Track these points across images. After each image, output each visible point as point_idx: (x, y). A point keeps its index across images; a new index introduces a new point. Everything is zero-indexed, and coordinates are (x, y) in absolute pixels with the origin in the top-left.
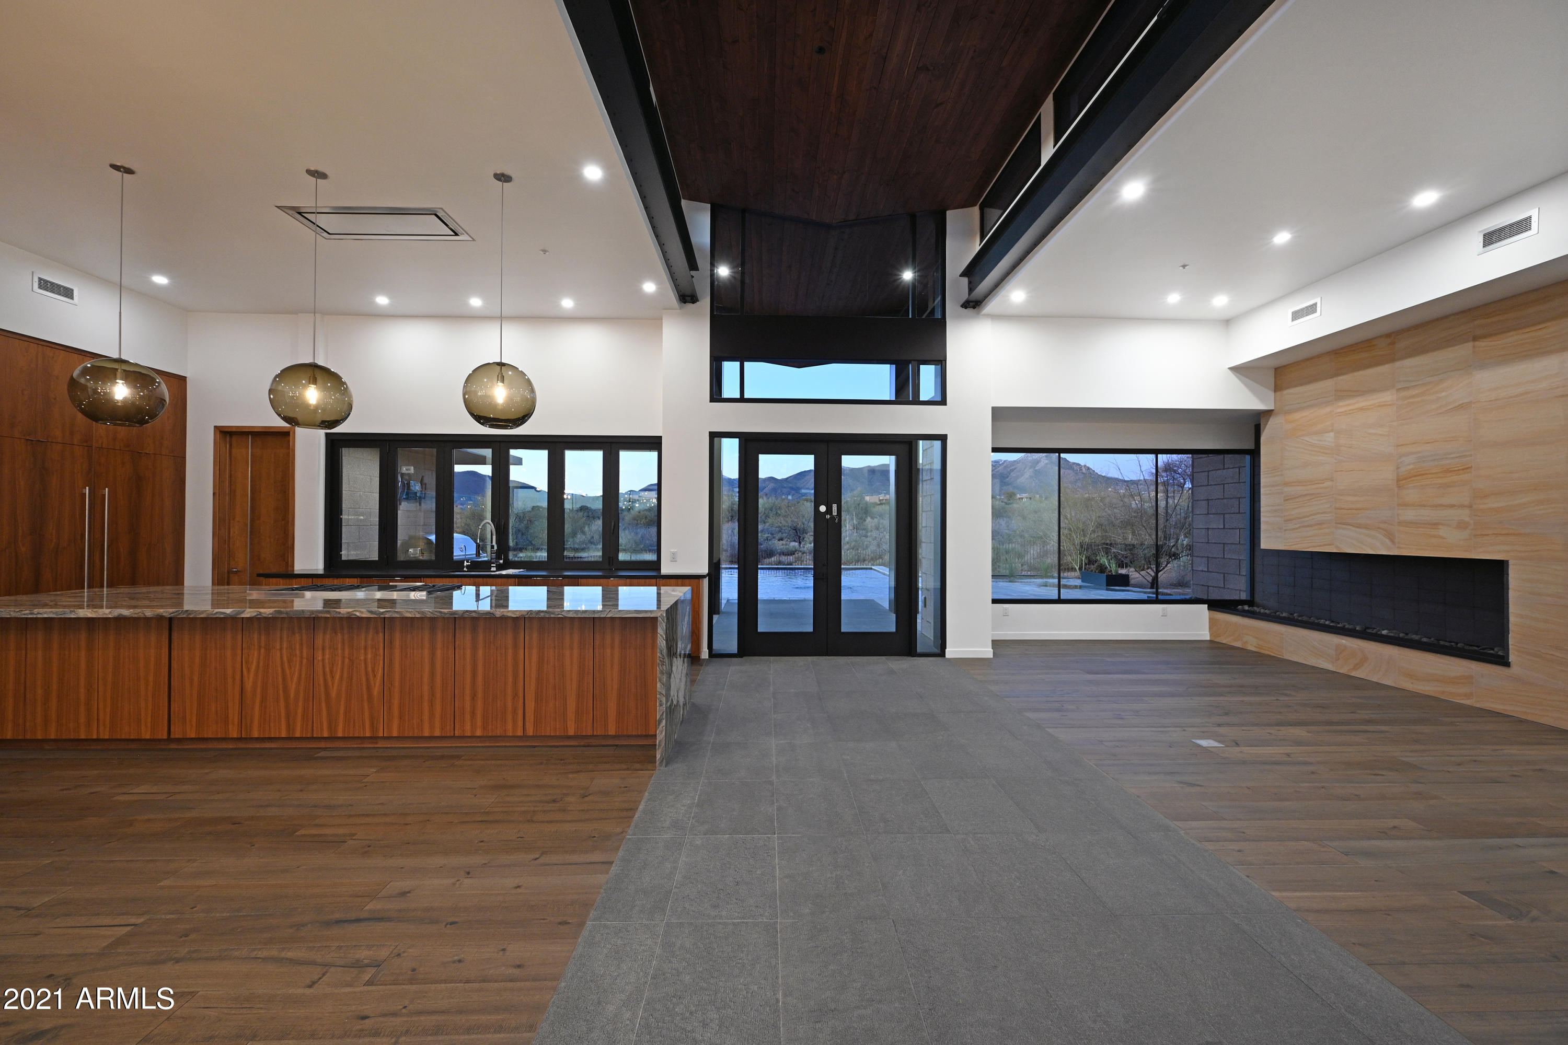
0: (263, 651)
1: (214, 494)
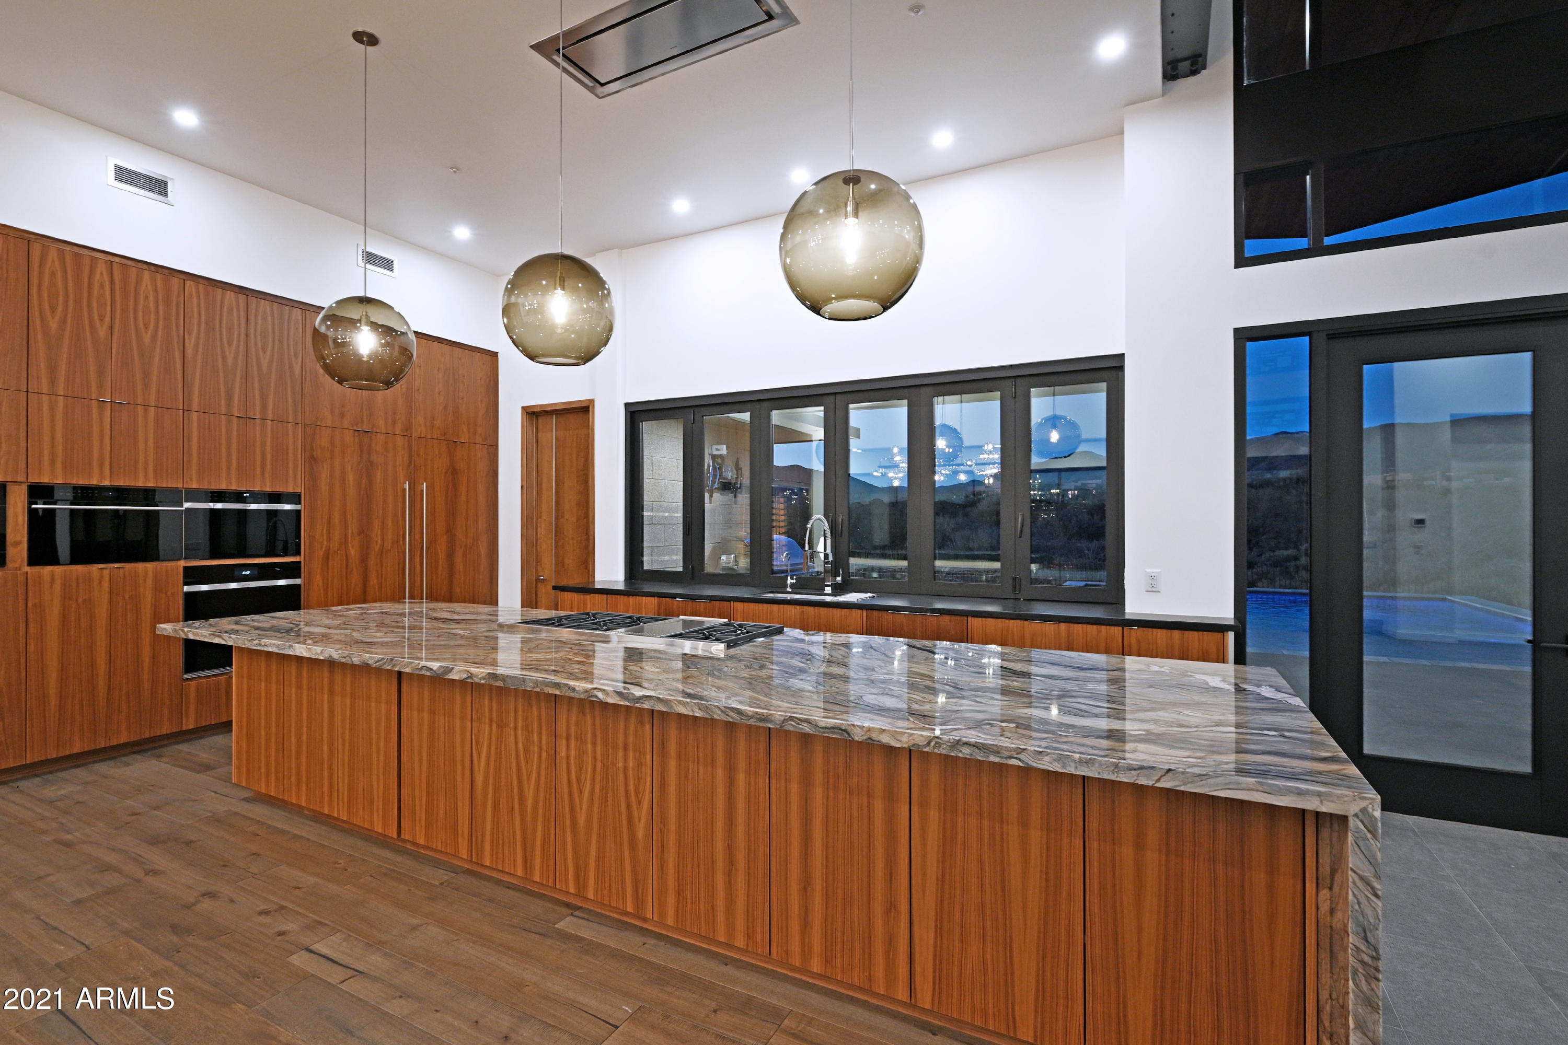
0: (494, 726)
1: (522, 487)
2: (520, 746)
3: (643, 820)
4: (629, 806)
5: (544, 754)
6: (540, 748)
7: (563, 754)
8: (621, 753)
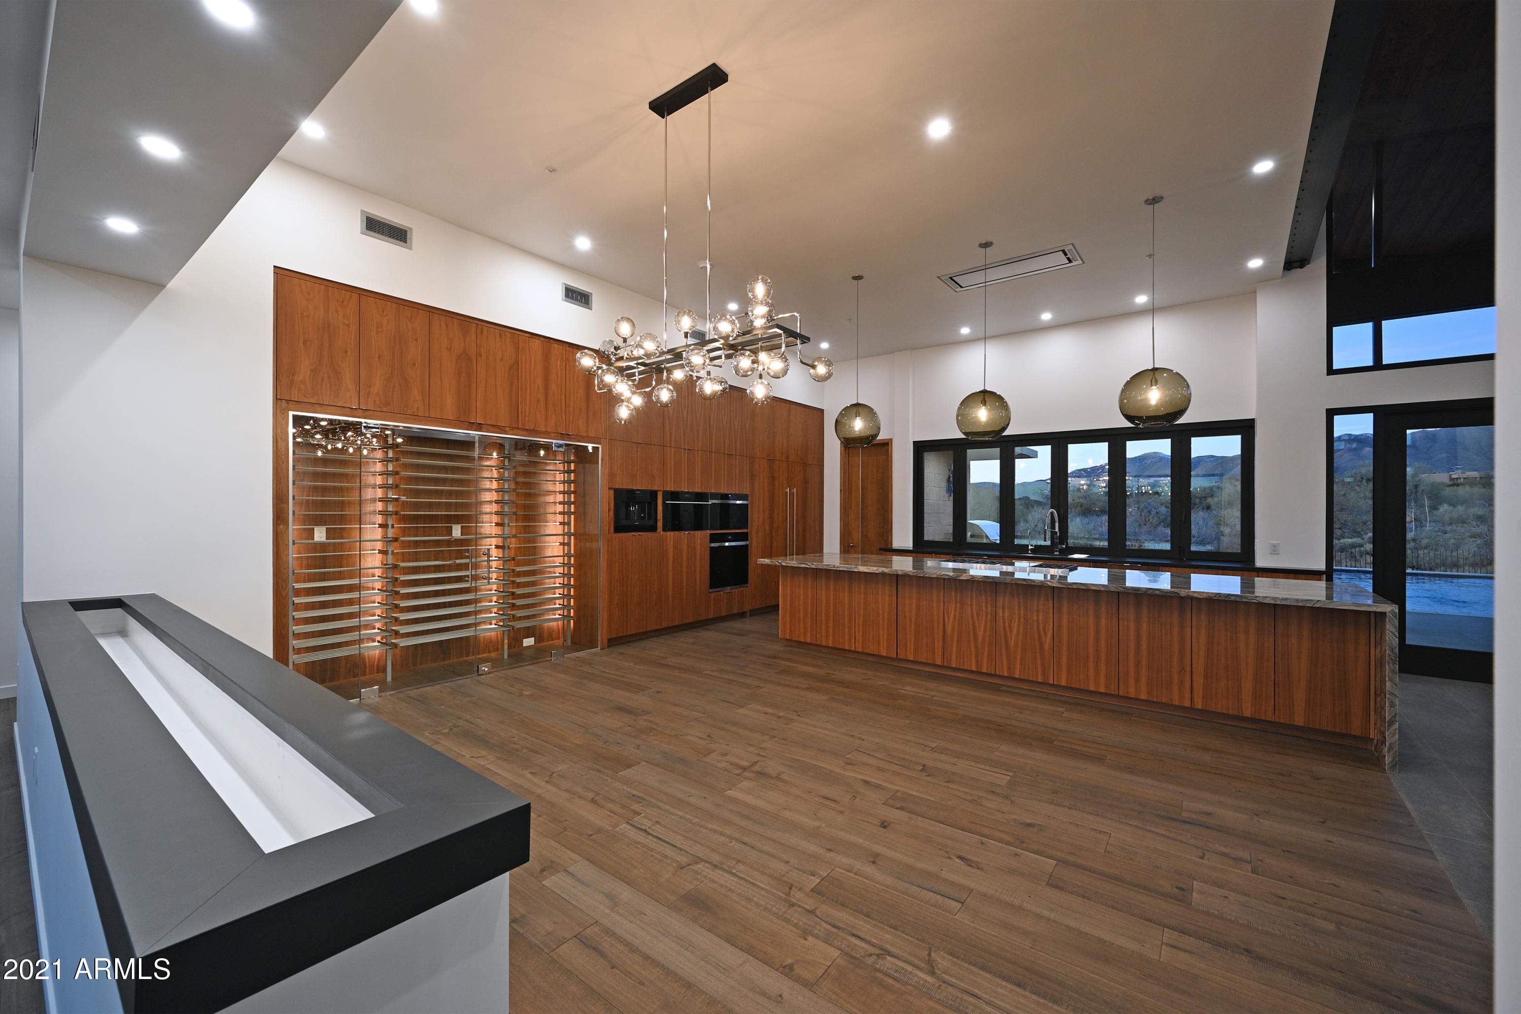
0: (958, 604)
1: (841, 490)
2: (974, 612)
3: (1048, 642)
4: (1040, 637)
5: (989, 616)
6: (987, 613)
7: (1001, 615)
8: (1035, 613)
